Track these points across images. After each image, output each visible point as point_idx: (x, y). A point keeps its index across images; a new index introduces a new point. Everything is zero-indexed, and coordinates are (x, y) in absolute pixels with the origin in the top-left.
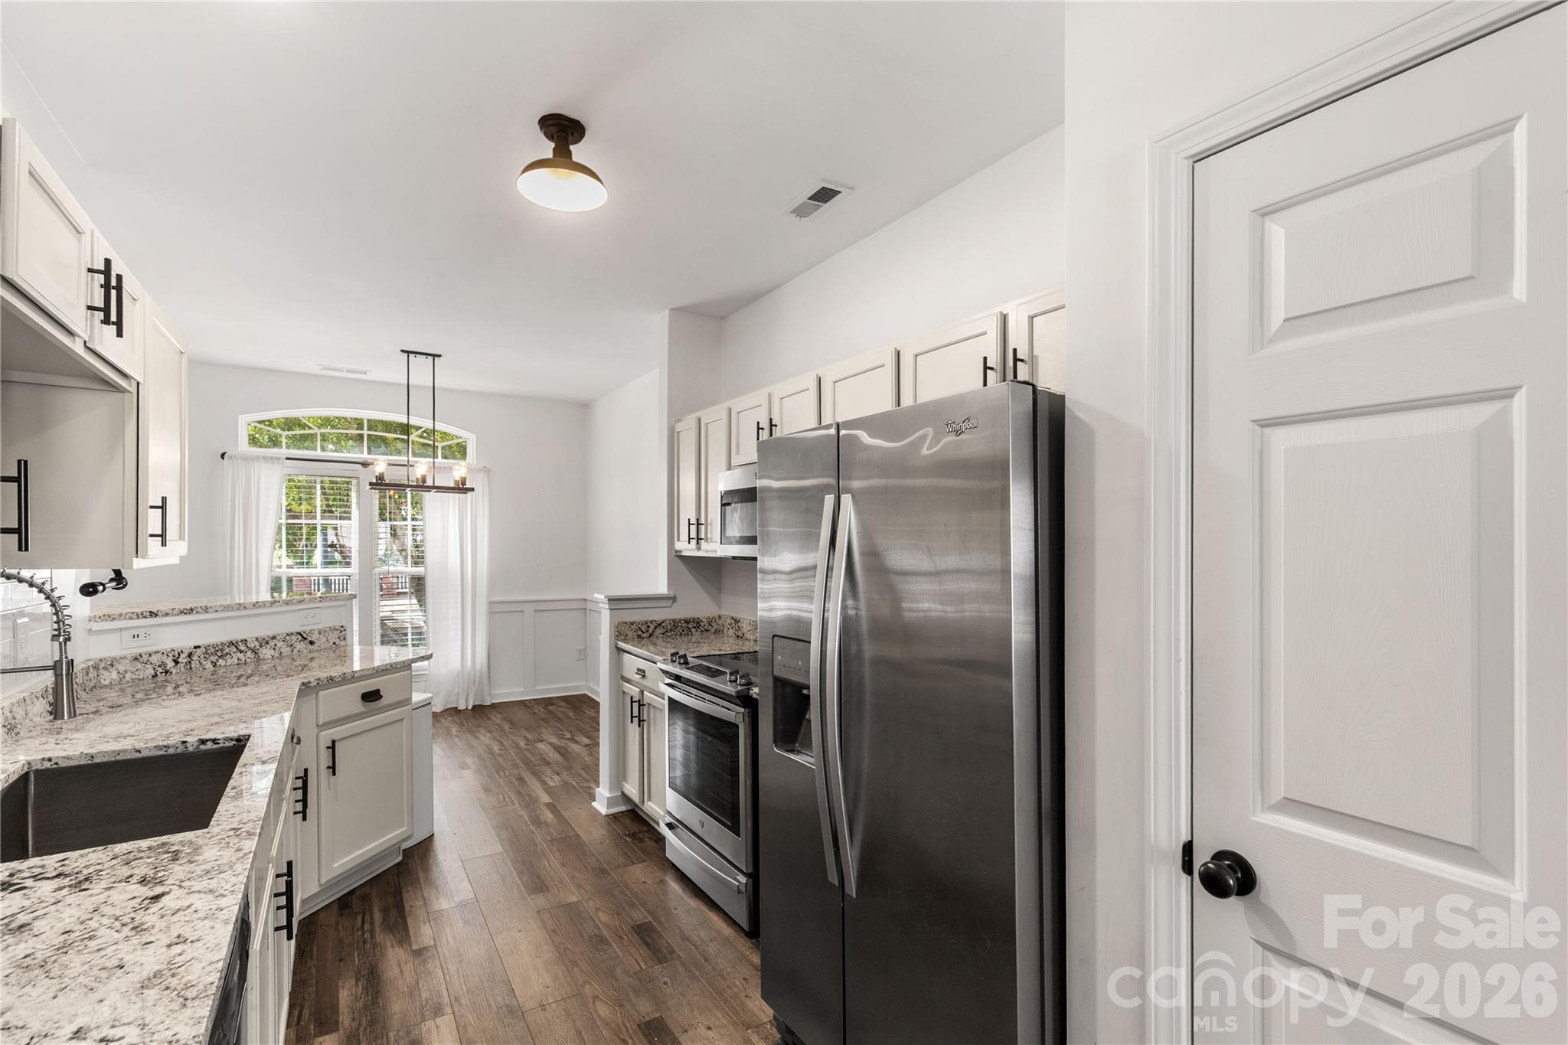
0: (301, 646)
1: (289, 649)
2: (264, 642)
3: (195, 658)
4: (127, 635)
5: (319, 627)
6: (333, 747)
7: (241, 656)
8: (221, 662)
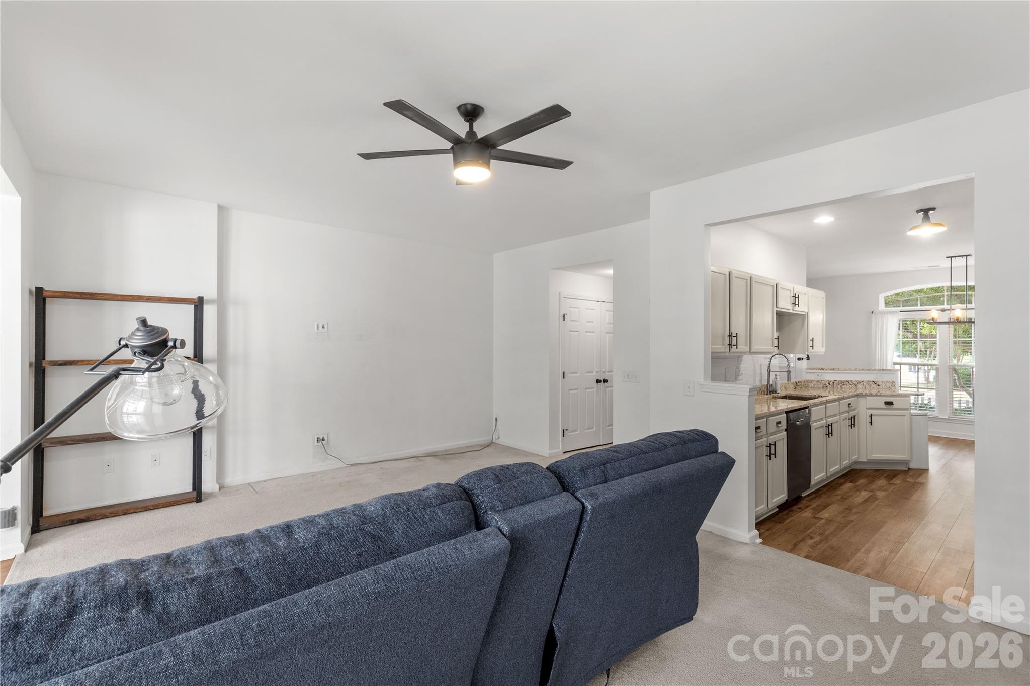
0: (874, 386)
1: (869, 387)
2: (859, 383)
3: (835, 384)
4: (816, 374)
5: (883, 380)
6: (871, 416)
7: (850, 386)
8: (843, 386)
